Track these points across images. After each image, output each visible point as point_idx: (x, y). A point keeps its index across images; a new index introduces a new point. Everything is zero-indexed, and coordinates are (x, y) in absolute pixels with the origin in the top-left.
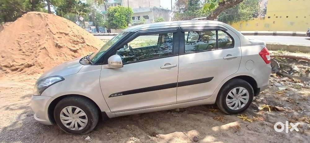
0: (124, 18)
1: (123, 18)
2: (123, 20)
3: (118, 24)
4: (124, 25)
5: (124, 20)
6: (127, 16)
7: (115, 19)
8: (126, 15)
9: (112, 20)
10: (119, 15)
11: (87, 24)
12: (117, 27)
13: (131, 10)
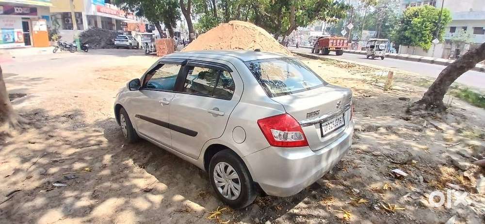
0: (429, 28)
1: (426, 27)
2: (426, 30)
3: (413, 38)
4: (425, 41)
5: (428, 32)
6: (436, 24)
7: (412, 28)
8: (434, 22)
9: (406, 29)
10: (419, 23)
11: (366, 34)
12: (410, 42)
13: (447, 15)
